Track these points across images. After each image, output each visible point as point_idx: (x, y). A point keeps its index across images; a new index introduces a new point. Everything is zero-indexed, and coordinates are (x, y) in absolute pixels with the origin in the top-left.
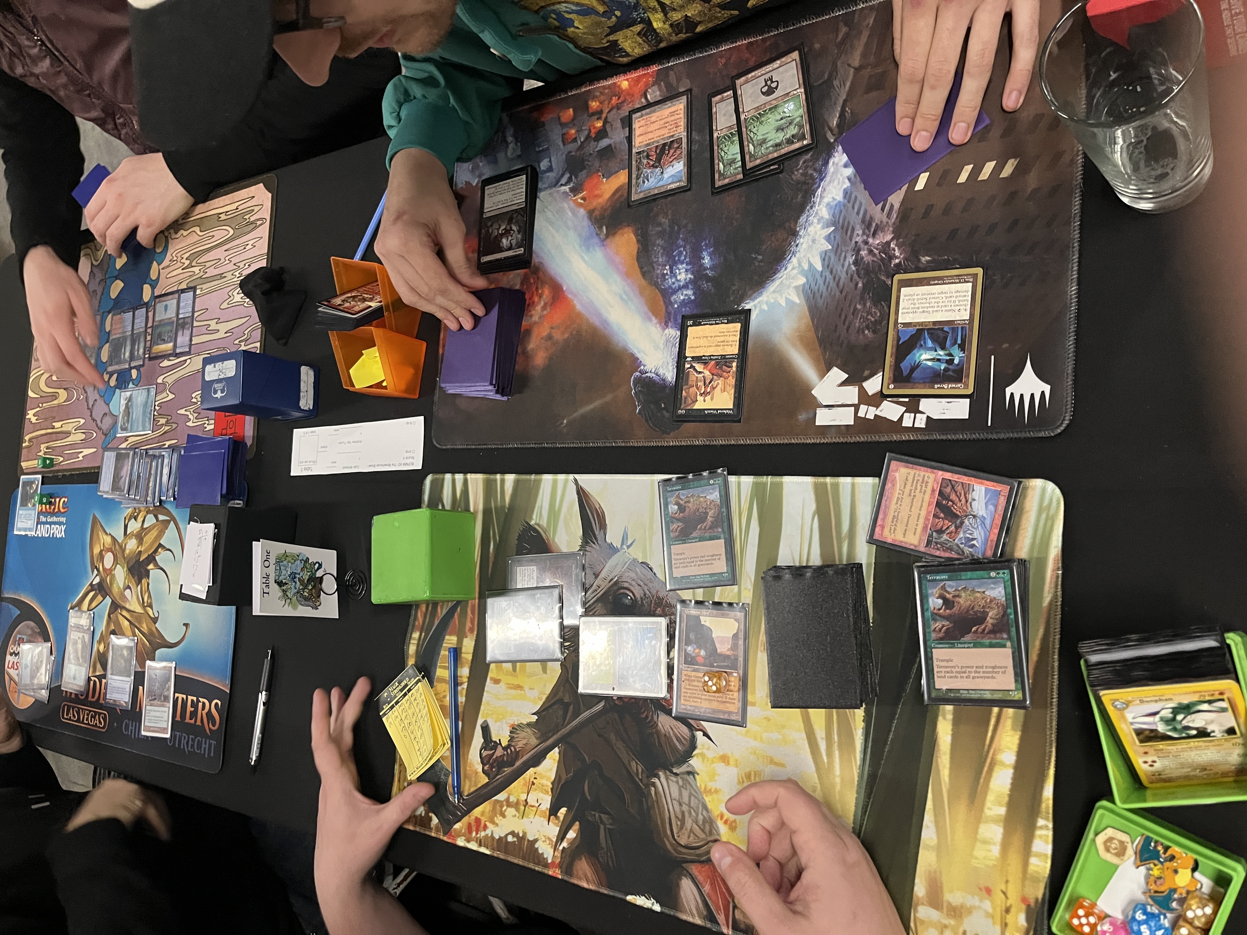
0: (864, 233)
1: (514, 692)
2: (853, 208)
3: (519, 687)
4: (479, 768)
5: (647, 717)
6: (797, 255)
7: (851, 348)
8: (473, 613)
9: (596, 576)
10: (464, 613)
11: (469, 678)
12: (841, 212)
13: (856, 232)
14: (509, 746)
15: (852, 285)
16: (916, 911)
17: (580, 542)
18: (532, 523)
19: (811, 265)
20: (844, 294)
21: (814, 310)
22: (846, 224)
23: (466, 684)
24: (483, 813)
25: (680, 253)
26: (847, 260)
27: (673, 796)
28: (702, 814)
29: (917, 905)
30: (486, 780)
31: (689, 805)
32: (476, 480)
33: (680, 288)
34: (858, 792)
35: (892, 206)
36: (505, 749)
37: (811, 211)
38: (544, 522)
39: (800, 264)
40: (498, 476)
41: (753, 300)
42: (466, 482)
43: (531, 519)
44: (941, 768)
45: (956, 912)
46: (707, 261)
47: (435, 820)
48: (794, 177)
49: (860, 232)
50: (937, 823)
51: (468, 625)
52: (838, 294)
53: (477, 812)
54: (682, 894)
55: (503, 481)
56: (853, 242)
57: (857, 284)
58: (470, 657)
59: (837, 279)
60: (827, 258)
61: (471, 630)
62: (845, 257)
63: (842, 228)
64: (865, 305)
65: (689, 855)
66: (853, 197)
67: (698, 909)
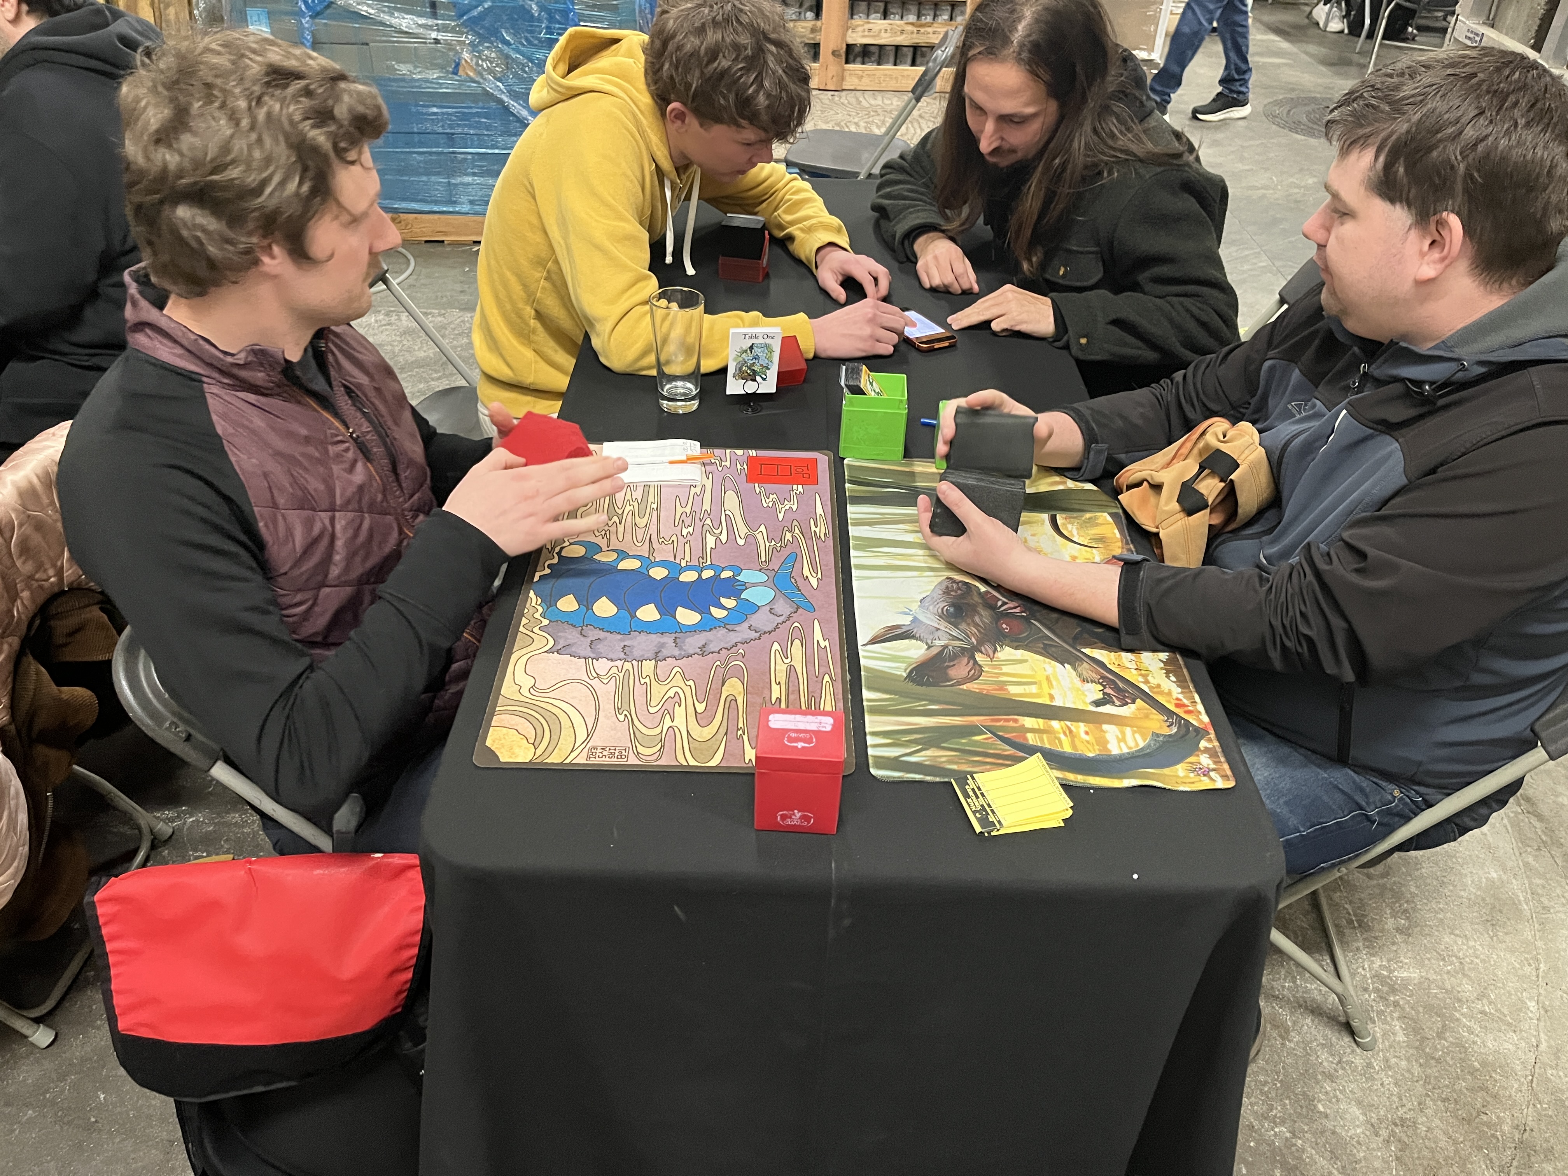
1: (1054, 683)
3: (1048, 678)
4: (1133, 707)
8: (999, 720)
9: (938, 629)
10: (1002, 728)
11: (1060, 720)
14: (1101, 684)
17: (914, 641)
18: (905, 675)
23: (1068, 723)
24: (1169, 702)
30: (1138, 701)
32: (871, 722)
36: (1105, 687)
38: (903, 666)
40: (865, 703)
42: (875, 734)
43: (901, 676)
47: (1203, 744)
51: (1011, 724)
53: (1171, 707)
55: (869, 700)
58: (1041, 721)
61: (1016, 721)
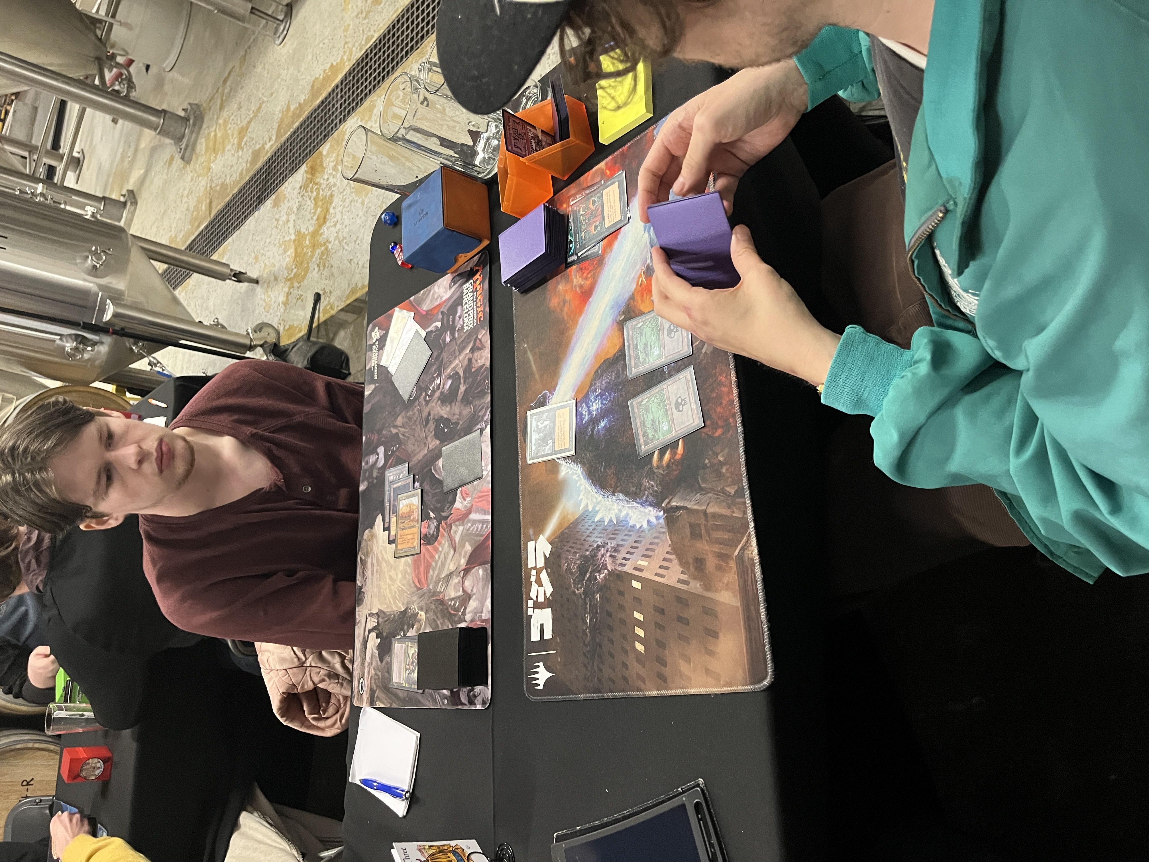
0: (612, 548)
2: (626, 535)
6: (603, 499)
7: (559, 556)
12: (623, 526)
13: (612, 541)
15: (587, 547)
19: (597, 512)
20: (583, 542)
21: (576, 522)
22: (617, 532)
25: (606, 399)
26: (599, 539)
33: (589, 408)
35: (624, 565)
37: (625, 502)
39: (598, 503)
41: (582, 473)
46: (602, 424)
48: (644, 481)
49: (613, 545)
52: (583, 538)
56: (609, 541)
57: (587, 550)
59: (591, 535)
60: (600, 523)
62: (600, 537)
63: (616, 530)
64: (578, 559)
66: (631, 533)
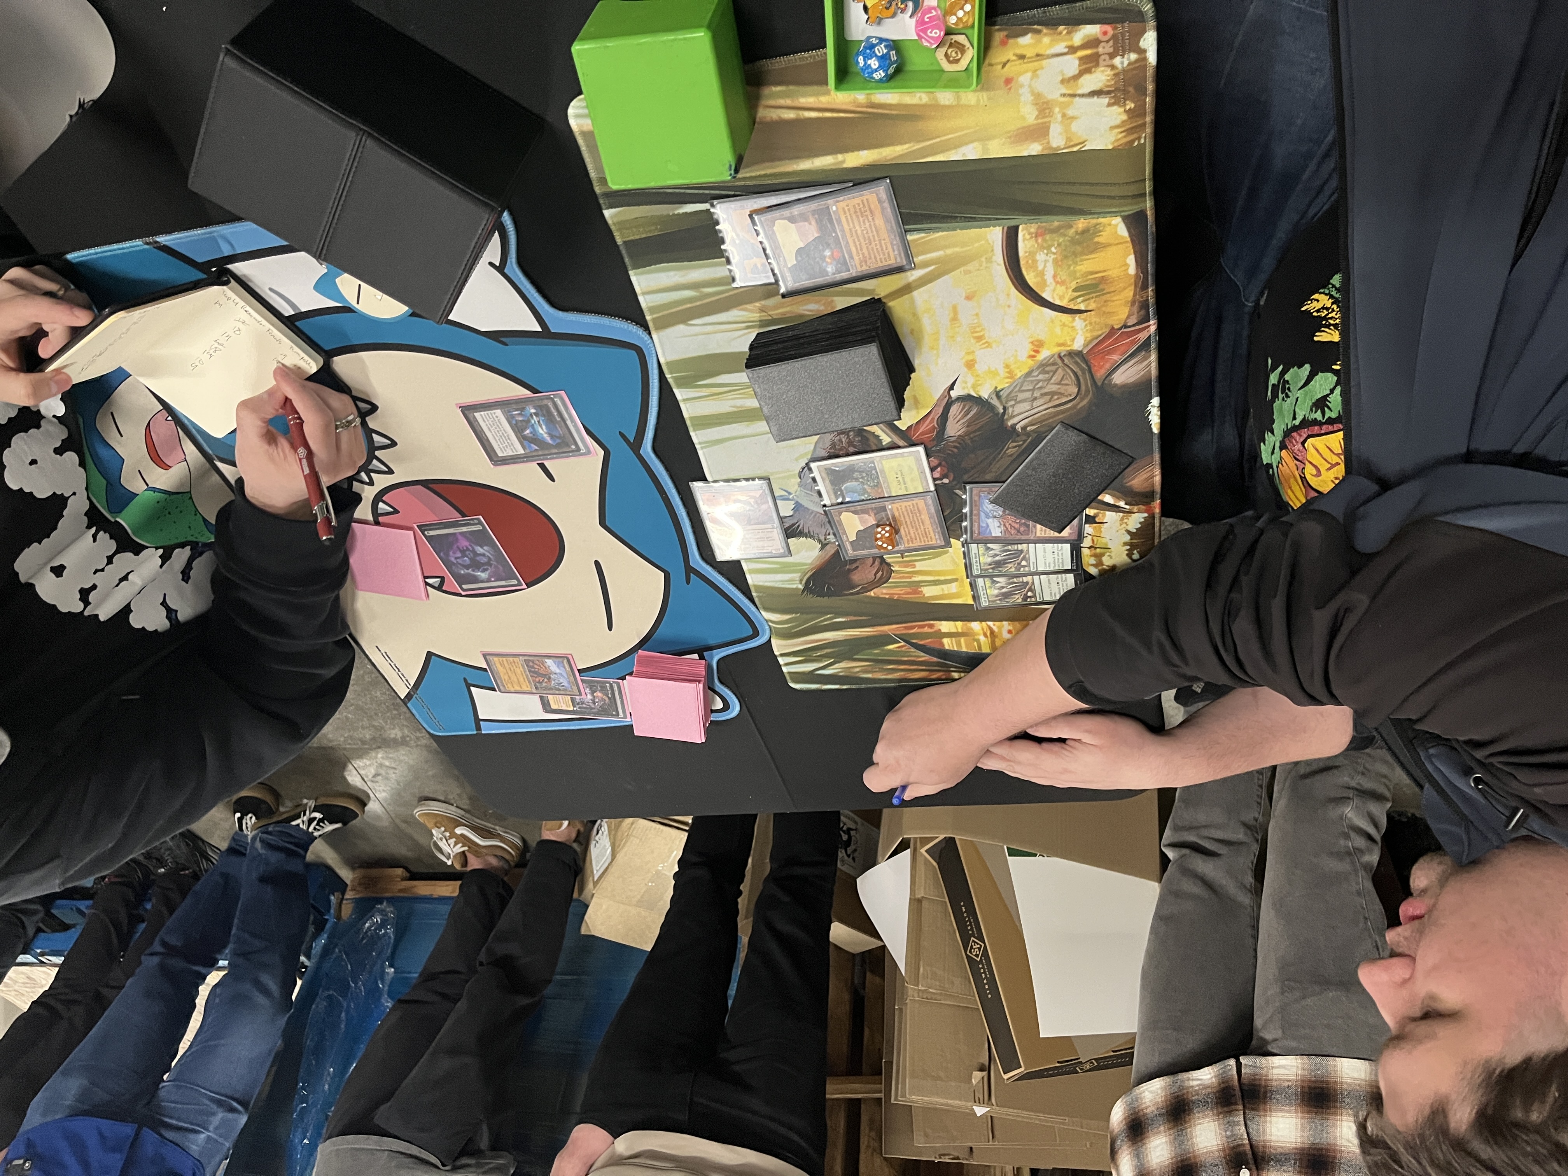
5: (955, 447)
8: (913, 628)
10: (916, 635)
11: (980, 621)
16: (1058, 148)
18: (801, 587)
23: (990, 623)
27: (1029, 408)
28: (1037, 376)
29: (1051, 148)
31: (1033, 390)
32: (778, 646)
34: (954, 229)
38: (797, 576)
42: (784, 655)
43: (797, 589)
44: (897, 154)
45: (1044, 107)
50: (956, 147)
51: (926, 630)
54: (1132, 380)
58: (959, 624)
61: (931, 626)
65: (1087, 381)
67: (1141, 361)
